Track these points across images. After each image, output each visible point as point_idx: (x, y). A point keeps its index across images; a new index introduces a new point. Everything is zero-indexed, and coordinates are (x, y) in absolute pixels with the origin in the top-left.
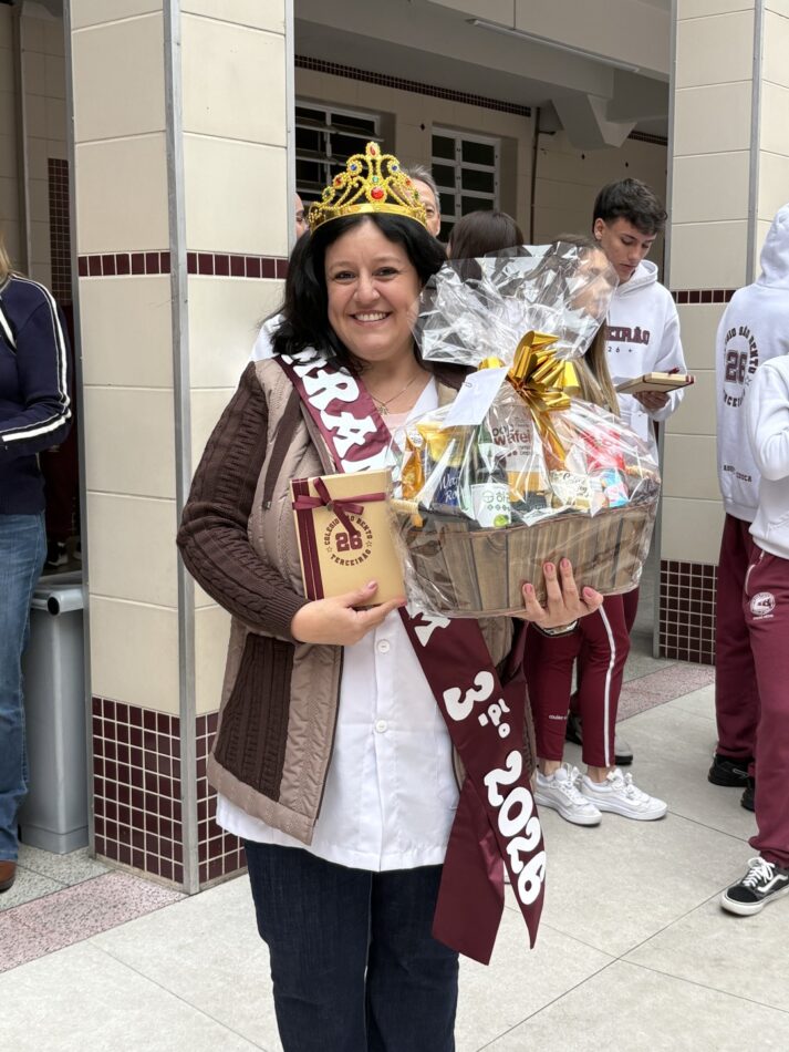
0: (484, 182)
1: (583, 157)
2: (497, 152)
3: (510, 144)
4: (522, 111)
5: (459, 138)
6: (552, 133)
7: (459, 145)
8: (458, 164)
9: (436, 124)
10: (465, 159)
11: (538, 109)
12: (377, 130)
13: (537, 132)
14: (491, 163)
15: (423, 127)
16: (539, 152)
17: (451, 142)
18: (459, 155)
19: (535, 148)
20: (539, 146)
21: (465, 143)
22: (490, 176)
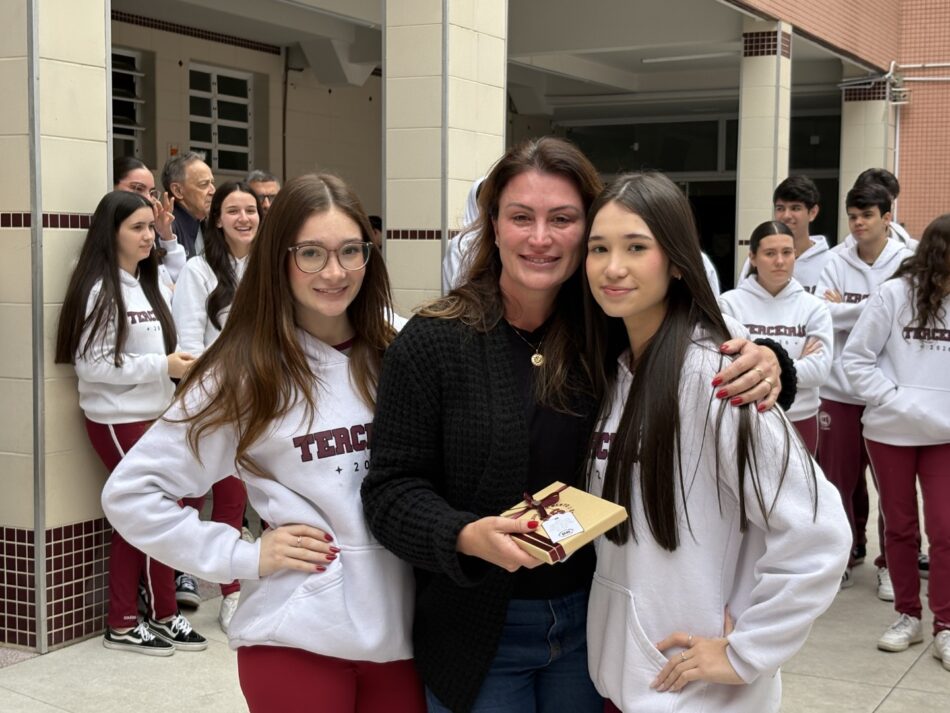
0: (240, 113)
1: (330, 91)
2: (250, 85)
3: (263, 80)
4: (274, 50)
5: (215, 72)
6: (301, 70)
7: (214, 79)
8: (214, 96)
9: (192, 60)
10: (220, 91)
11: (287, 49)
12: (137, 65)
13: (287, 69)
14: (245, 95)
15: (181, 63)
16: (289, 86)
17: (206, 77)
18: (215, 88)
19: (285, 83)
20: (289, 82)
21: (220, 78)
22: (244, 107)
